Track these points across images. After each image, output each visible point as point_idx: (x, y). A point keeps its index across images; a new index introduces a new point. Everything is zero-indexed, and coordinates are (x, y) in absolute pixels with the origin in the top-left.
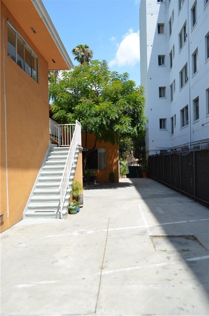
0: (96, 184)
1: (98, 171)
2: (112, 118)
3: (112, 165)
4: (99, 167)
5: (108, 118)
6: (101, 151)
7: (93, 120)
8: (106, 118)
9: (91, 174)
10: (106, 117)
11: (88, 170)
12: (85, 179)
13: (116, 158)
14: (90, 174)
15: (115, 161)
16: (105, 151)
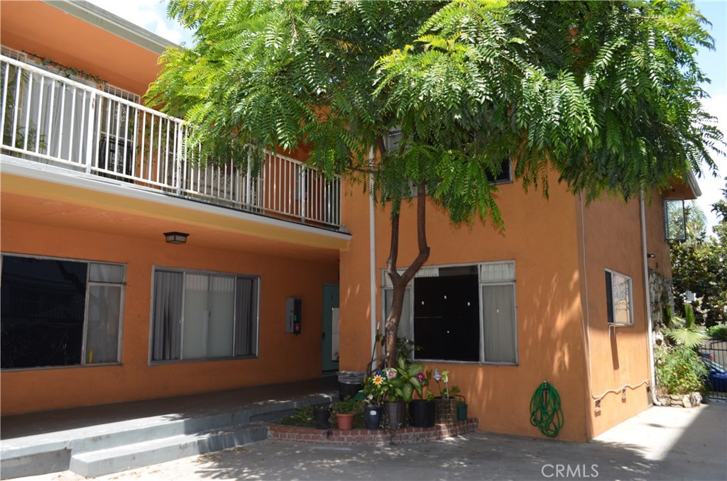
0: (447, 438)
1: (481, 373)
4: (483, 355)
9: (408, 390)
12: (373, 413)
14: (401, 388)
16: (512, 276)
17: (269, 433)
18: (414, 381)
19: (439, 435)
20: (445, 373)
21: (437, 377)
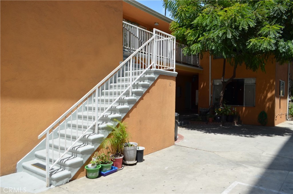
0: (236, 125)
1: (244, 108)
2: (243, 28)
3: (264, 101)
4: (244, 104)
5: (237, 28)
6: (249, 81)
7: (213, 34)
8: (234, 29)
9: (228, 112)
10: (233, 27)
11: (225, 106)
12: (219, 118)
13: (272, 92)
14: (226, 112)
15: (269, 95)
16: (254, 82)
17: (189, 123)
18: (229, 110)
19: (234, 124)
20: (235, 108)
21: (233, 109)
